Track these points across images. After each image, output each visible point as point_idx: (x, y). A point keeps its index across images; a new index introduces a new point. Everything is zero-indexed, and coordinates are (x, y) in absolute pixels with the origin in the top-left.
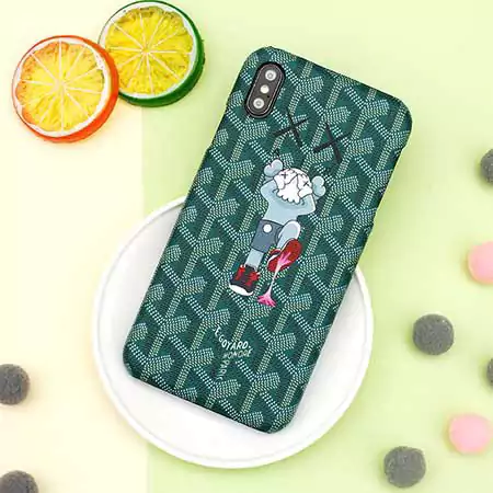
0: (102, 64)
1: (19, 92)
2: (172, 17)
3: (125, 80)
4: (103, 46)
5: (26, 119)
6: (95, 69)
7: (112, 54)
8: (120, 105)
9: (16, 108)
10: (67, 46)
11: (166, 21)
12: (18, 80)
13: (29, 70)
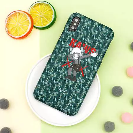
0: (29, 18)
1: (7, 26)
2: (48, 5)
3: (35, 23)
4: (29, 13)
5: (9, 33)
6: (27, 20)
7: (32, 16)
8: (34, 29)
9: (6, 30)
10: (20, 13)
11: (46, 7)
12: (6, 23)
13: (9, 20)
